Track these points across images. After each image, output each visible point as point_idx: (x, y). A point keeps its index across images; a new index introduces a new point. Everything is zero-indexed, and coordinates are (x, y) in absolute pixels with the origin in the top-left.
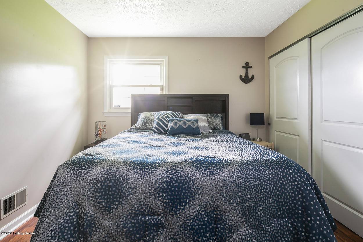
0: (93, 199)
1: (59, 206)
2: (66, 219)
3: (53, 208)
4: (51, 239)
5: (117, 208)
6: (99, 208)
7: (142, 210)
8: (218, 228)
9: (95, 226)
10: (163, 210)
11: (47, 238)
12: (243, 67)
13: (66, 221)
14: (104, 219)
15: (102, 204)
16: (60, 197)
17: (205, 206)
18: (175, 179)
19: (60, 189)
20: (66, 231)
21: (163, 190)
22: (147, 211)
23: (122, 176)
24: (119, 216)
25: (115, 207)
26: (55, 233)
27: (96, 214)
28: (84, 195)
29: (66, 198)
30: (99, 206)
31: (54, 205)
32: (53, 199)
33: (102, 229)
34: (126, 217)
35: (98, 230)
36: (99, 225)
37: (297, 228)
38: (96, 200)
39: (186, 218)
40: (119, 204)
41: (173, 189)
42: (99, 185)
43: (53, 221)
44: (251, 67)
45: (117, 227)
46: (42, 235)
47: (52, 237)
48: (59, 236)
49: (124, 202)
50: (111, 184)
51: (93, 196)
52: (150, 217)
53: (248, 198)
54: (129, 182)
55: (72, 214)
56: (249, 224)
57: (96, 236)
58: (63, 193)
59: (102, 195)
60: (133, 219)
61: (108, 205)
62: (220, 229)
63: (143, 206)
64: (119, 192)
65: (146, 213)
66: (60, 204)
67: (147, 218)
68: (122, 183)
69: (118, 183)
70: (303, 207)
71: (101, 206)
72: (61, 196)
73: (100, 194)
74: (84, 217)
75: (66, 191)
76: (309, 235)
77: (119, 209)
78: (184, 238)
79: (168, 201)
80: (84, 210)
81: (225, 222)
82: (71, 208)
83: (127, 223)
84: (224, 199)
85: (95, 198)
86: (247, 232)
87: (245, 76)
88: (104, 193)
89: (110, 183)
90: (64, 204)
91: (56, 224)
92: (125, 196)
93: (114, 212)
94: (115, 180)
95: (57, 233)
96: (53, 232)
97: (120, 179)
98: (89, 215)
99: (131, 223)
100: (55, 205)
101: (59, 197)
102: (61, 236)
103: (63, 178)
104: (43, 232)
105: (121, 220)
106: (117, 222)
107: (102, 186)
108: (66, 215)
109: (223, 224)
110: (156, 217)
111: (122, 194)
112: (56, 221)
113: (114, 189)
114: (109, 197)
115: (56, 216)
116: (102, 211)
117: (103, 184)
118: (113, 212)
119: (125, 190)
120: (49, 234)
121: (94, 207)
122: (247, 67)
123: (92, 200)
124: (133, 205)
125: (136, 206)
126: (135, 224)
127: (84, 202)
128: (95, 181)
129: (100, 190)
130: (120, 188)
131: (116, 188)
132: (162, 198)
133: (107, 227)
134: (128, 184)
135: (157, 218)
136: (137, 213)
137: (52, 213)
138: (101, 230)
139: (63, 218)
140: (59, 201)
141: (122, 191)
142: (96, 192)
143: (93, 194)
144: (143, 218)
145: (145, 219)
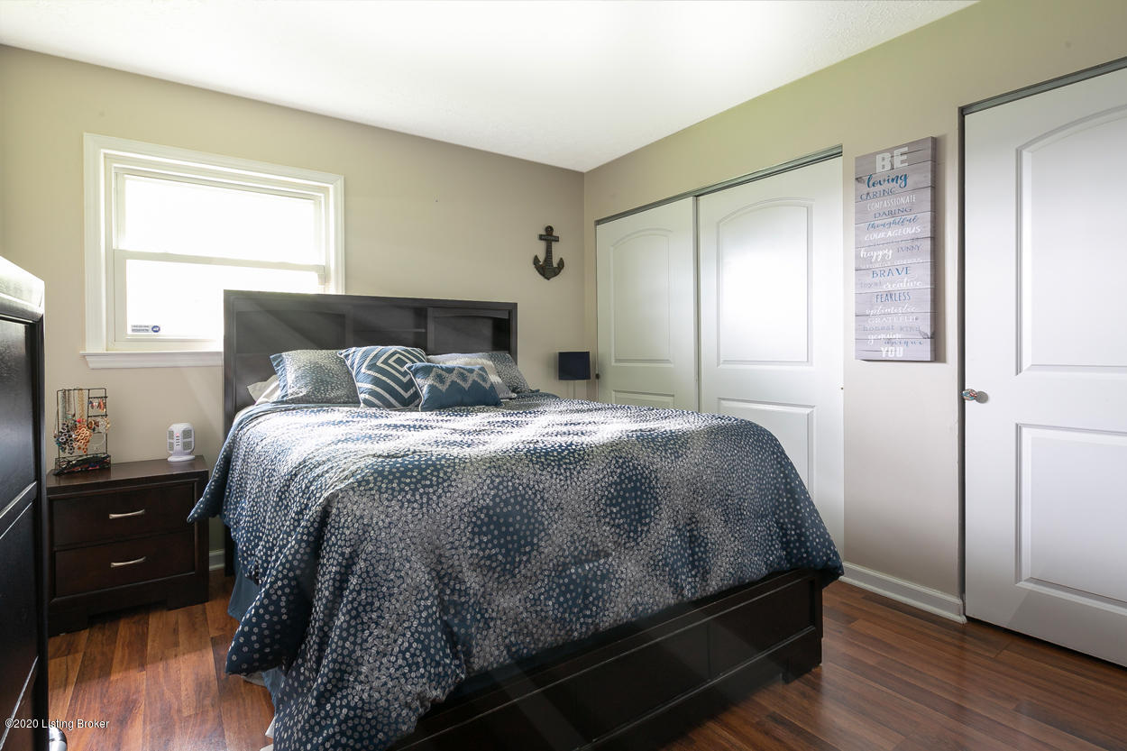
0: (475, 551)
1: (399, 587)
2: (421, 617)
3: (384, 597)
4: (410, 671)
5: (528, 561)
6: (488, 572)
7: (576, 553)
8: (697, 553)
9: (483, 616)
10: (615, 542)
11: (399, 672)
12: (541, 237)
13: (423, 621)
14: (500, 593)
15: (497, 560)
16: (394, 564)
17: (675, 518)
18: (627, 475)
19: (386, 547)
20: (432, 644)
21: (611, 501)
22: (585, 552)
23: (528, 486)
24: (534, 578)
25: (525, 558)
26: (413, 655)
27: (483, 586)
28: (452, 548)
29: (408, 565)
30: (490, 565)
31: (384, 589)
32: (376, 575)
33: (501, 619)
34: (549, 576)
35: (492, 624)
36: (493, 611)
37: (785, 526)
38: (481, 554)
39: (653, 547)
40: (532, 550)
41: (627, 495)
42: (483, 516)
43: (395, 628)
44: (557, 239)
45: (533, 602)
46: (379, 671)
47: (409, 666)
48: (424, 660)
49: (543, 544)
50: (510, 508)
51: (473, 544)
52: (591, 565)
53: (729, 490)
54: (546, 495)
55: (429, 603)
56: (736, 535)
57: (490, 639)
58: (397, 554)
59: (494, 537)
60: (559, 577)
61: (509, 559)
62: (700, 554)
63: (577, 544)
64: (529, 523)
65: (583, 558)
66: (398, 582)
67: (587, 568)
68: (533, 500)
69: (525, 503)
70: (787, 491)
71: (494, 565)
72: (395, 562)
73: (490, 537)
74: (463, 599)
75: (403, 548)
76: (801, 531)
77: (533, 562)
78: (657, 585)
79: (621, 521)
80: (460, 583)
81: (706, 541)
82: (423, 587)
83: (551, 588)
84: (700, 499)
85: (481, 549)
86: (736, 549)
87: (545, 261)
88: (496, 532)
89: (506, 506)
90: (409, 581)
91: (404, 635)
92: (544, 530)
93: (523, 572)
94: (516, 497)
95: (418, 653)
96: (408, 653)
97: (527, 493)
98: (472, 592)
99: (559, 586)
100: (388, 588)
101: (391, 567)
102: (427, 657)
103: (383, 517)
104: (378, 663)
105: (539, 584)
106: (530, 591)
107: (490, 517)
108: (419, 606)
109: (703, 544)
110: (602, 561)
111: (537, 525)
112: (400, 628)
113: (518, 518)
114: (509, 538)
115: (398, 614)
116: (496, 575)
117: (491, 512)
118: (520, 572)
119: (543, 517)
120: (400, 662)
121: (479, 570)
122: (549, 237)
123: (472, 555)
124: (560, 545)
125: (565, 547)
126: (567, 586)
127: (457, 563)
128: (471, 509)
129: (488, 527)
130: (531, 514)
131: (523, 516)
132: (612, 518)
133: (511, 609)
134: (546, 501)
135: (605, 563)
136: (568, 560)
137: (386, 610)
138: (499, 622)
139: (414, 616)
140: (396, 576)
141: (536, 519)
142: (480, 533)
143: (472, 540)
144: (580, 570)
145: (584, 570)
